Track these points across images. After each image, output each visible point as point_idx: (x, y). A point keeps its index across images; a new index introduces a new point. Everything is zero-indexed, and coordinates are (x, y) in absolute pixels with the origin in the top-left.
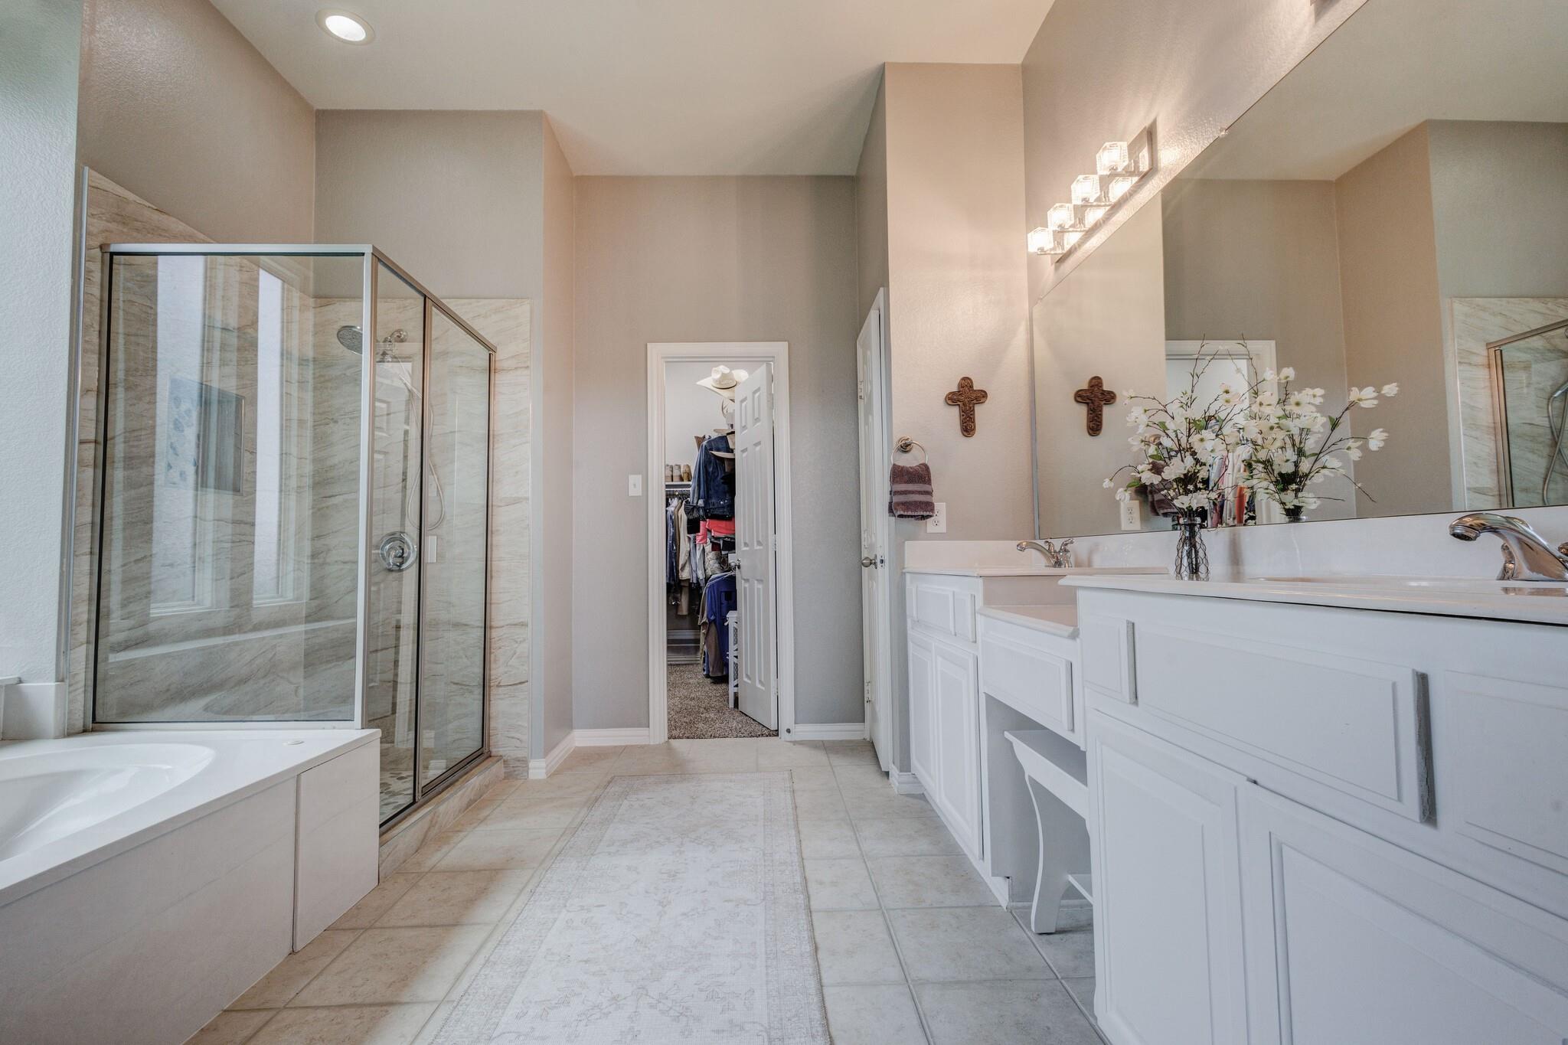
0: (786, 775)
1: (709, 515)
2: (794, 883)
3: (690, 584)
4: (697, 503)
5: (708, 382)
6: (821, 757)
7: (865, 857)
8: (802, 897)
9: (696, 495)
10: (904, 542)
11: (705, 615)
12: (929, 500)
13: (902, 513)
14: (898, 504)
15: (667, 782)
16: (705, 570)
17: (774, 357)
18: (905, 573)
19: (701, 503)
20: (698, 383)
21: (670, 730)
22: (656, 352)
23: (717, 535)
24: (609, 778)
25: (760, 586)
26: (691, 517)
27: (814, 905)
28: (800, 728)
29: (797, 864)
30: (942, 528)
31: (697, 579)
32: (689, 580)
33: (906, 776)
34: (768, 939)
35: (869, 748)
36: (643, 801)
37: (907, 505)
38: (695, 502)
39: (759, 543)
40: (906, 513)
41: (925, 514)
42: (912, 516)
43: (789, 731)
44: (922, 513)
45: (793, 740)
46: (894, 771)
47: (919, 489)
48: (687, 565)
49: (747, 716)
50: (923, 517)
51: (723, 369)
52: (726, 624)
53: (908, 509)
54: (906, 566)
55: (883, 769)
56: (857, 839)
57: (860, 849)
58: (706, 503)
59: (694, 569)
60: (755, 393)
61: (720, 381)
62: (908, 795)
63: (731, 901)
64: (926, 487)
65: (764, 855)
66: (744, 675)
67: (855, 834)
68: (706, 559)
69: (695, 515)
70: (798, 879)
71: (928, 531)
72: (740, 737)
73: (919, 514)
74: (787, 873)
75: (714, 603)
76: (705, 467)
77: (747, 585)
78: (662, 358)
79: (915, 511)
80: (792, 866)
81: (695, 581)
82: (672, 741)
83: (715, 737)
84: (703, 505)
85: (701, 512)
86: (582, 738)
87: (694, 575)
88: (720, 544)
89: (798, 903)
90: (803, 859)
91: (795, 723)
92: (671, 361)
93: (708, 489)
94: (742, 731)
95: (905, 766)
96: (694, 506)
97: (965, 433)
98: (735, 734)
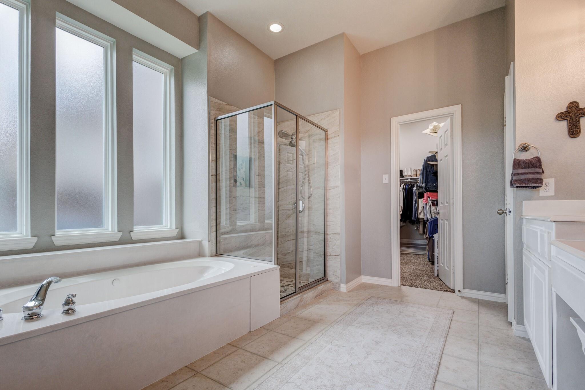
0: (451, 312)
1: (428, 190)
2: (433, 364)
3: (424, 221)
4: (422, 185)
5: (428, 131)
6: (475, 307)
7: (479, 362)
8: (434, 371)
9: (421, 182)
10: (522, 202)
11: (427, 234)
12: (541, 178)
13: (519, 185)
14: (516, 180)
15: (392, 303)
16: (431, 215)
17: (453, 113)
18: (522, 218)
19: (424, 185)
20: (422, 132)
21: (402, 280)
22: (395, 121)
23: (433, 199)
24: (369, 297)
25: (447, 223)
26: (419, 192)
27: (439, 378)
28: (465, 291)
29: (438, 355)
30: (552, 193)
31: (427, 218)
33: (520, 327)
34: (408, 386)
35: (503, 308)
36: (378, 309)
37: (522, 181)
38: (421, 185)
39: (447, 203)
40: (521, 185)
41: (537, 185)
42: (526, 187)
43: (459, 291)
44: (533, 185)
45: (462, 296)
46: (514, 323)
47: (532, 172)
48: (422, 212)
49: (442, 281)
50: (534, 187)
51: (435, 124)
52: (433, 239)
53: (523, 183)
54: (523, 214)
55: (509, 320)
56: (478, 352)
57: (478, 358)
58: (426, 185)
59: (426, 214)
60: (445, 132)
61: (433, 130)
62: (521, 338)
63: (398, 362)
64: (539, 170)
65: (423, 346)
66: (441, 262)
67: (478, 349)
68: (432, 210)
69: (421, 190)
70: (436, 363)
71: (540, 195)
72: (435, 290)
73: (531, 185)
74: (431, 358)
75: (432, 229)
76: (426, 169)
77: (442, 222)
78: (398, 123)
79: (528, 184)
80: (435, 355)
82: (402, 286)
83: (422, 288)
84: (425, 186)
85: (424, 189)
86: (365, 279)
88: (435, 203)
89: (430, 374)
90: (442, 354)
91: (463, 288)
92: (407, 125)
93: (427, 179)
94: (437, 287)
95: (520, 321)
96: (420, 187)
98: (432, 288)
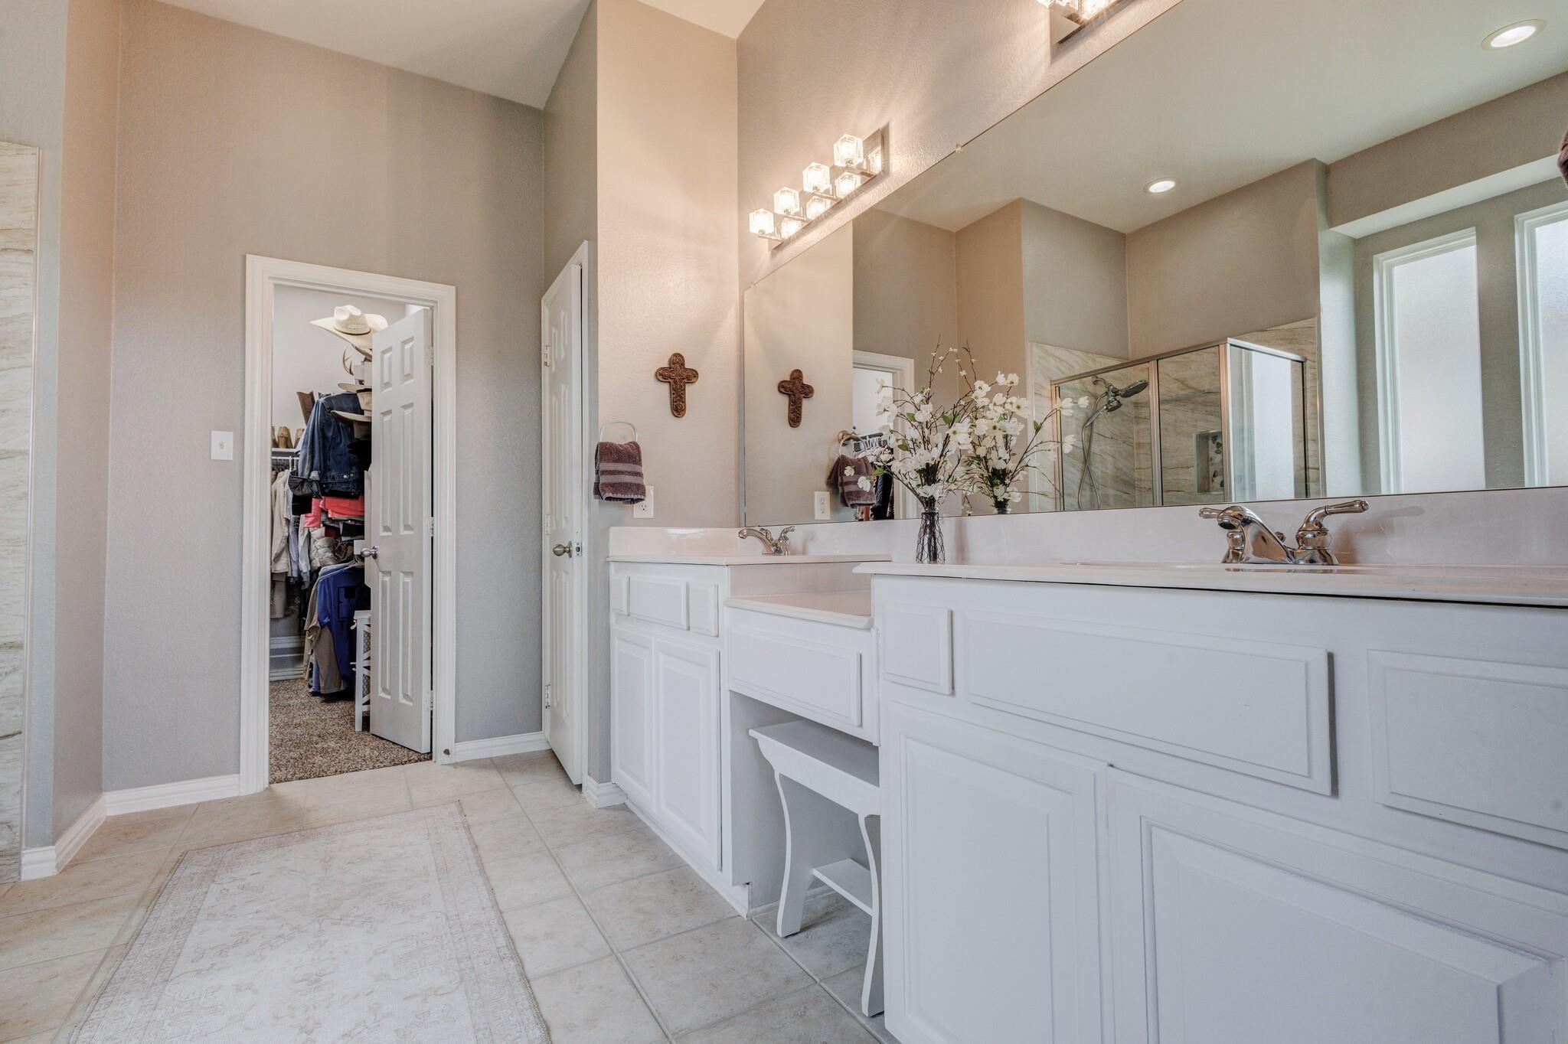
0: (454, 808)
1: (327, 491)
2: (498, 948)
3: (288, 579)
4: (309, 475)
5: (329, 323)
6: (494, 778)
7: (578, 892)
8: (512, 963)
9: (307, 465)
10: (607, 529)
11: (315, 617)
12: (639, 482)
13: (611, 495)
14: (606, 485)
15: (279, 846)
16: (310, 561)
17: (436, 302)
18: (608, 562)
19: (315, 475)
20: (313, 322)
21: (271, 773)
22: (261, 271)
23: (336, 516)
24: (176, 856)
25: (409, 580)
26: (299, 493)
27: (531, 969)
28: (463, 746)
29: (496, 921)
30: (650, 513)
31: (299, 571)
32: (287, 573)
33: (606, 788)
34: (480, 1036)
35: (553, 760)
36: (243, 879)
37: (615, 487)
38: (306, 473)
39: (407, 527)
40: (615, 496)
41: (636, 497)
42: (621, 499)
43: (447, 752)
44: (632, 496)
45: (453, 762)
46: (589, 783)
47: (629, 470)
48: (284, 554)
49: (383, 739)
50: (633, 501)
51: (352, 310)
52: (352, 628)
53: (616, 491)
54: (610, 554)
55: (575, 783)
56: (562, 873)
57: (570, 884)
58: (322, 475)
59: (294, 558)
60: (405, 342)
61: (346, 323)
62: (607, 808)
63: (416, 995)
64: (636, 468)
65: (447, 919)
66: (380, 689)
67: (559, 866)
68: (313, 547)
69: (306, 490)
70: (502, 941)
71: (635, 516)
72: (379, 767)
73: (629, 497)
74: (485, 936)
75: (328, 602)
76: (322, 430)
77: (387, 579)
78: (270, 278)
79: (625, 493)
80: (490, 925)
81: (295, 575)
82: (275, 786)
83: (341, 772)
84: (318, 479)
85: (315, 487)
86: (115, 803)
87: (295, 568)
88: (339, 529)
89: (509, 974)
90: (501, 913)
91: (456, 742)
92: (283, 288)
93: (325, 459)
94: (381, 759)
95: (605, 777)
96: (304, 480)
97: (675, 412)
98: (371, 764)
